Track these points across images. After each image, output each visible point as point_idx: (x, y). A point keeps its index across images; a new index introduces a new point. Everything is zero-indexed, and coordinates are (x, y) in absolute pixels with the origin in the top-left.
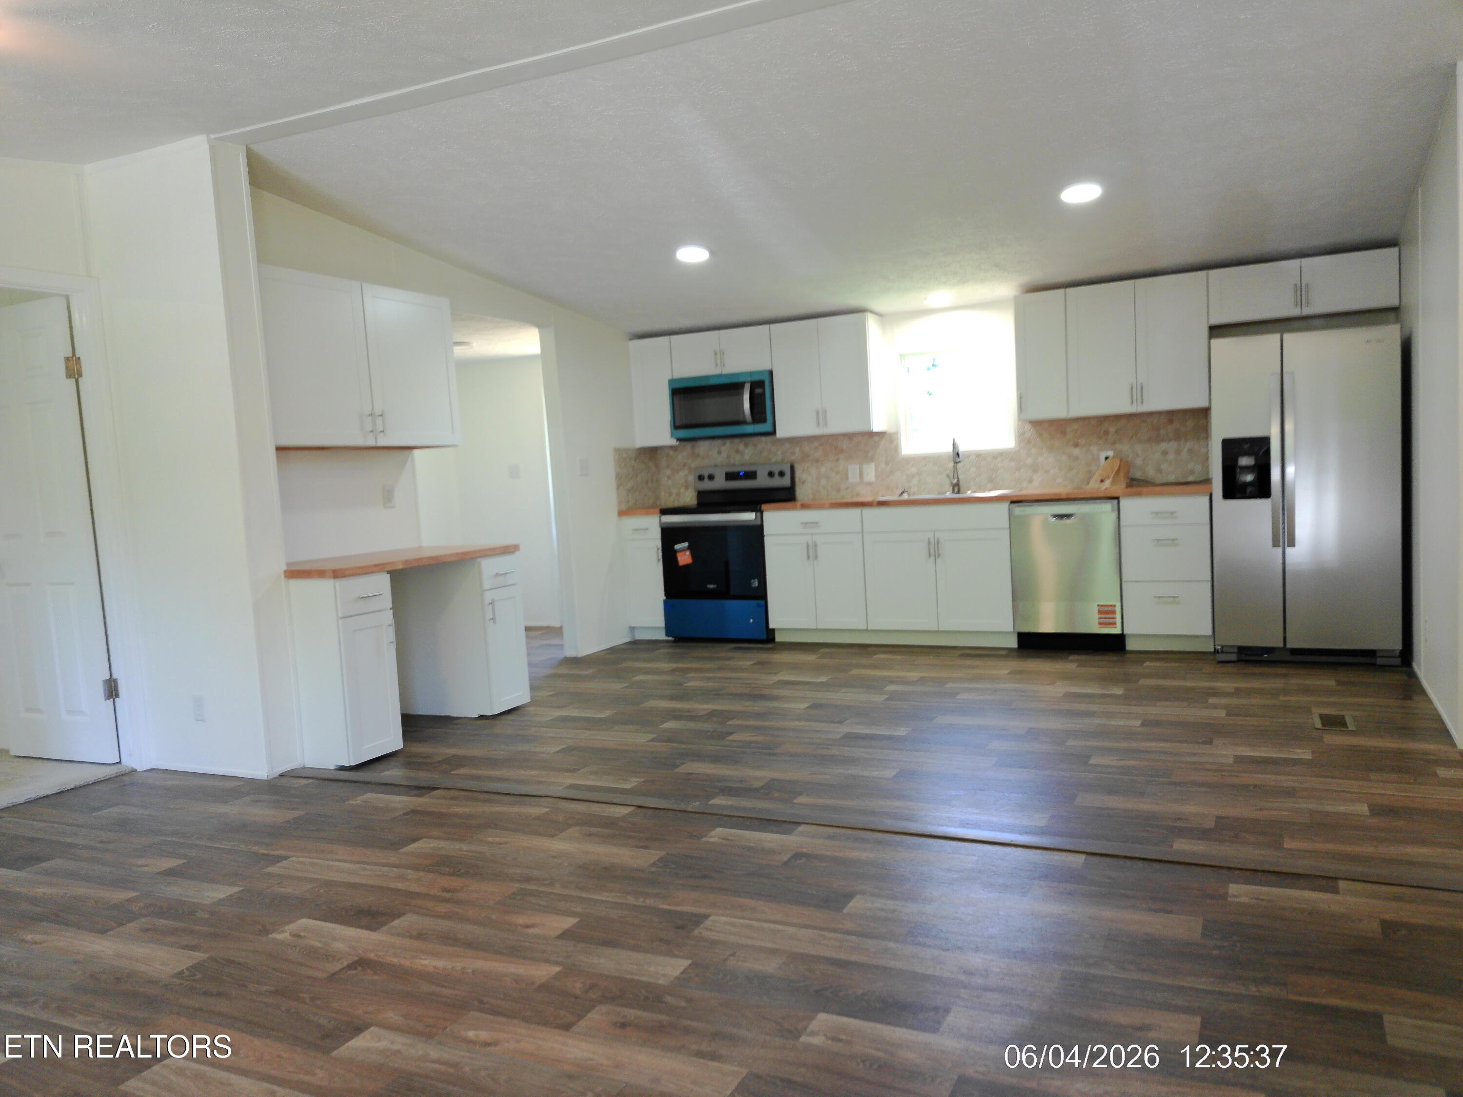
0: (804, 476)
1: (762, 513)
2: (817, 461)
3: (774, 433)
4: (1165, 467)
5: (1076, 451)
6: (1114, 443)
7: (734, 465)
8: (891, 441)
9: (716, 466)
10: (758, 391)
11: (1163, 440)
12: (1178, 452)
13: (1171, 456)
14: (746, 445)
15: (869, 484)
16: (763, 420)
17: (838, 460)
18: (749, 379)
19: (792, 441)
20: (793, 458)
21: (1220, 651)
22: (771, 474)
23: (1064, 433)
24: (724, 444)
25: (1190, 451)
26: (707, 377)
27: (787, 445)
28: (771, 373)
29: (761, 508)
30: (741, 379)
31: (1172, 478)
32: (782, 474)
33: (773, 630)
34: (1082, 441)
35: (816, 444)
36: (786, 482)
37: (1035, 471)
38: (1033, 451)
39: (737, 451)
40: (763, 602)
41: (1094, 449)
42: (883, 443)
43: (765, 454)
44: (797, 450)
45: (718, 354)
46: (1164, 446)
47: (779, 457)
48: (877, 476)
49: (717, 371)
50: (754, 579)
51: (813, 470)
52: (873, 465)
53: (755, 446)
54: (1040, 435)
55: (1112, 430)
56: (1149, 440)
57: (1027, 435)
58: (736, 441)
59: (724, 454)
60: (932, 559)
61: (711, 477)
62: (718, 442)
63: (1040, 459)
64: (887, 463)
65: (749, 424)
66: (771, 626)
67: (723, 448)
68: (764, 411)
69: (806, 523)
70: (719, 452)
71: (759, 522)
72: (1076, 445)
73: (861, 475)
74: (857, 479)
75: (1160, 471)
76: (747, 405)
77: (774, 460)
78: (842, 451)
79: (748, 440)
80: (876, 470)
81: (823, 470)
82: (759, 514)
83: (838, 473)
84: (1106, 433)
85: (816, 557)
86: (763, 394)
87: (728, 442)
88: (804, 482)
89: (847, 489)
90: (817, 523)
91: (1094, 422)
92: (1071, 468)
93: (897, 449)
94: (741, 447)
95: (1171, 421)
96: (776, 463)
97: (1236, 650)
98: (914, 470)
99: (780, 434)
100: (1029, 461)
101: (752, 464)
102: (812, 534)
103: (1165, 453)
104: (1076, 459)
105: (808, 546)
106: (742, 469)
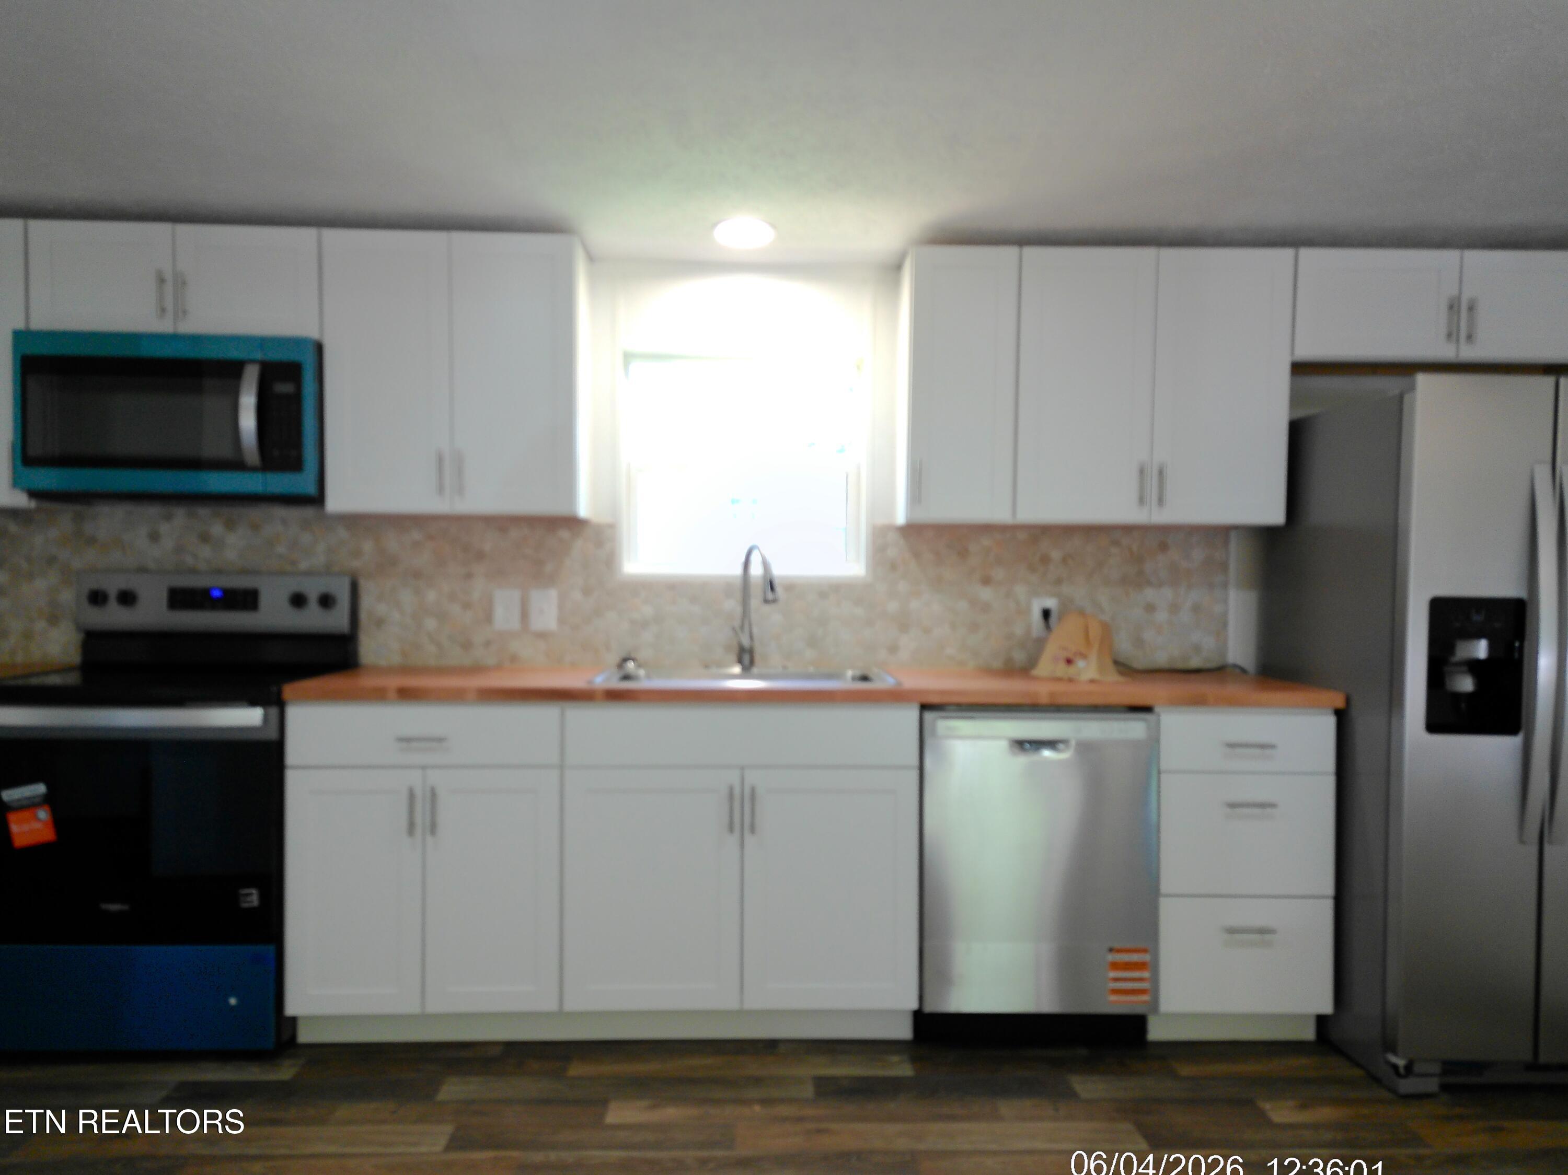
0: (382, 609)
1: (281, 705)
2: (417, 575)
3: (318, 499)
4: (1149, 635)
5: (986, 594)
6: (1059, 582)
7: (193, 571)
8: (599, 544)
9: (142, 570)
10: (283, 388)
11: (1149, 583)
12: (1174, 608)
13: (1162, 616)
14: (230, 525)
15: (542, 636)
16: (295, 464)
17: (469, 576)
18: (259, 356)
19: (354, 521)
20: (356, 564)
21: (1402, 1071)
22: (298, 600)
23: (963, 554)
24: (168, 518)
25: (1196, 609)
26: (134, 338)
27: (343, 533)
28: (319, 348)
29: (279, 693)
30: (234, 354)
31: (1161, 659)
32: (326, 601)
33: (294, 1020)
34: (999, 574)
35: (416, 535)
36: (337, 620)
37: (904, 627)
38: (903, 587)
39: (205, 538)
40: (272, 948)
41: (1020, 590)
42: (579, 546)
43: (281, 549)
44: (368, 546)
45: (169, 288)
46: (1150, 594)
47: (319, 559)
48: (561, 621)
49: (165, 326)
50: (248, 887)
51: (407, 597)
52: (553, 594)
53: (255, 527)
54: (917, 555)
55: (1056, 555)
56: (1124, 581)
57: (892, 553)
58: (204, 511)
59: (168, 543)
60: (734, 839)
61: (127, 598)
62: (153, 510)
63: (914, 604)
64: (587, 592)
65: (253, 469)
66: (291, 1009)
67: (164, 528)
68: (297, 442)
69: (408, 740)
70: (154, 537)
71: (273, 734)
72: (986, 581)
73: (525, 615)
74: (514, 624)
75: (1139, 642)
76: (248, 421)
77: (303, 565)
78: (480, 556)
79: (237, 511)
80: (561, 607)
81: (431, 596)
82: (274, 711)
83: (467, 606)
84: (1045, 560)
85: (433, 828)
86: (297, 398)
87: (180, 513)
88: (380, 622)
89: (488, 644)
90: (440, 740)
91: (1022, 536)
92: (974, 627)
93: (611, 561)
94: (217, 529)
95: (1164, 547)
96: (309, 573)
97: (1436, 1068)
98: (648, 611)
99: (335, 502)
100: (893, 606)
101: (245, 572)
102: (424, 768)
103: (1150, 608)
104: (986, 608)
105: (412, 796)
106: (218, 583)
